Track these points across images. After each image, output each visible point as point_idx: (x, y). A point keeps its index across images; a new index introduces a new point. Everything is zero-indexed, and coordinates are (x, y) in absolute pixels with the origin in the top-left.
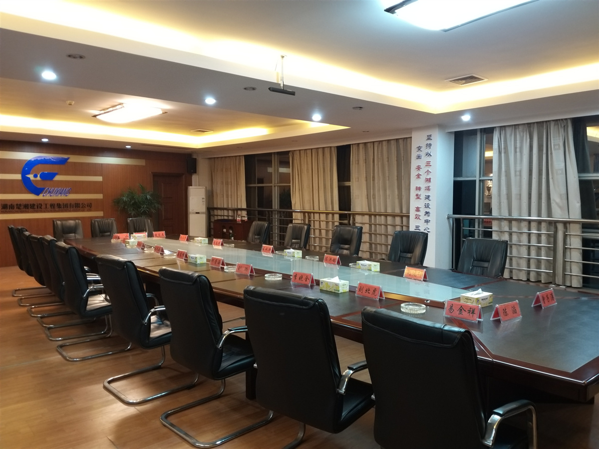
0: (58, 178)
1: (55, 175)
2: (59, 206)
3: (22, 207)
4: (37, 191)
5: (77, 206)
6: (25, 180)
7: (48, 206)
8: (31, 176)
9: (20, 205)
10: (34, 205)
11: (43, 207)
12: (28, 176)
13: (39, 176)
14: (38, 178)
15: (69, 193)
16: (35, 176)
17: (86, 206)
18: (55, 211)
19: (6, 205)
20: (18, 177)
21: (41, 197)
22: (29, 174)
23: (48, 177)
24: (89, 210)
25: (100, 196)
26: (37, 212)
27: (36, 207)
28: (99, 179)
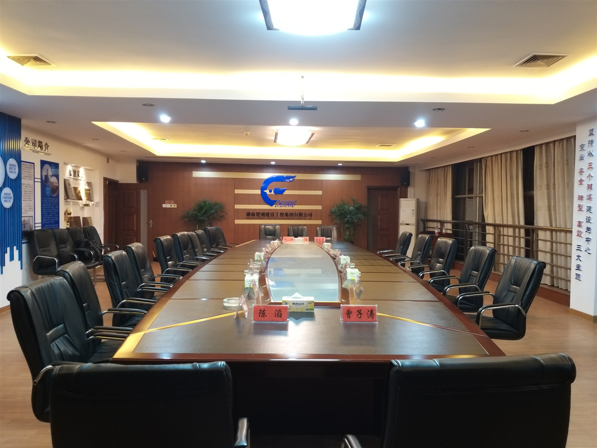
0: (286, 192)
1: (284, 191)
2: (287, 215)
3: (260, 215)
4: (271, 203)
5: (300, 215)
6: (264, 195)
7: (279, 215)
8: (267, 192)
9: (259, 213)
10: (268, 213)
11: (275, 215)
12: (265, 191)
13: (273, 191)
14: (273, 193)
15: (295, 204)
16: (270, 191)
17: (308, 216)
18: (283, 219)
19: (250, 213)
20: (259, 192)
21: (274, 207)
22: (266, 189)
23: (279, 192)
24: (310, 219)
25: (319, 207)
26: (270, 219)
27: (270, 215)
28: (320, 193)
